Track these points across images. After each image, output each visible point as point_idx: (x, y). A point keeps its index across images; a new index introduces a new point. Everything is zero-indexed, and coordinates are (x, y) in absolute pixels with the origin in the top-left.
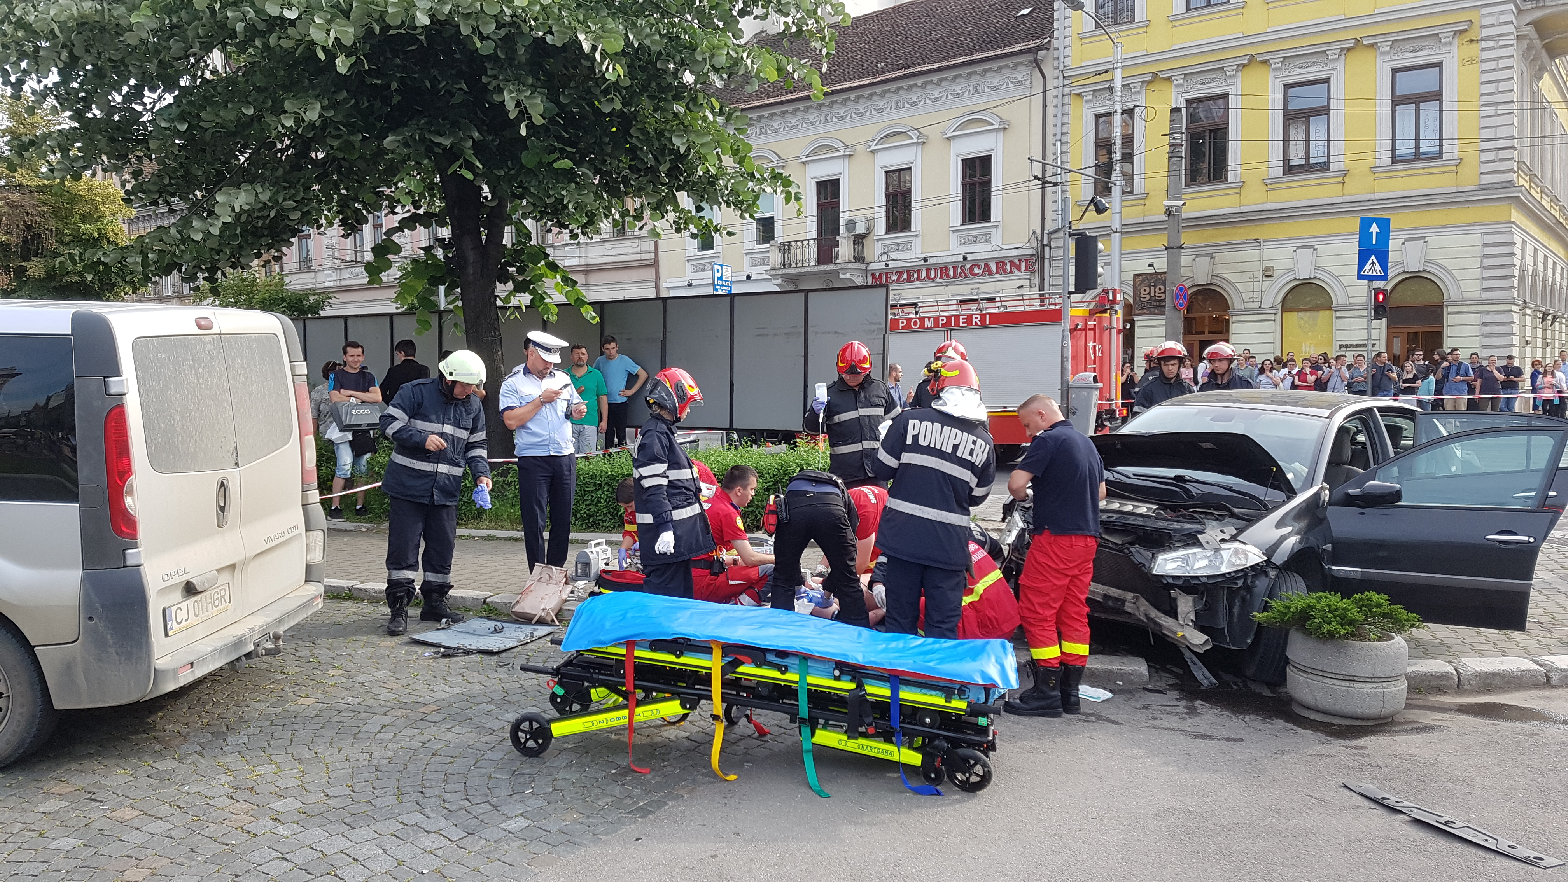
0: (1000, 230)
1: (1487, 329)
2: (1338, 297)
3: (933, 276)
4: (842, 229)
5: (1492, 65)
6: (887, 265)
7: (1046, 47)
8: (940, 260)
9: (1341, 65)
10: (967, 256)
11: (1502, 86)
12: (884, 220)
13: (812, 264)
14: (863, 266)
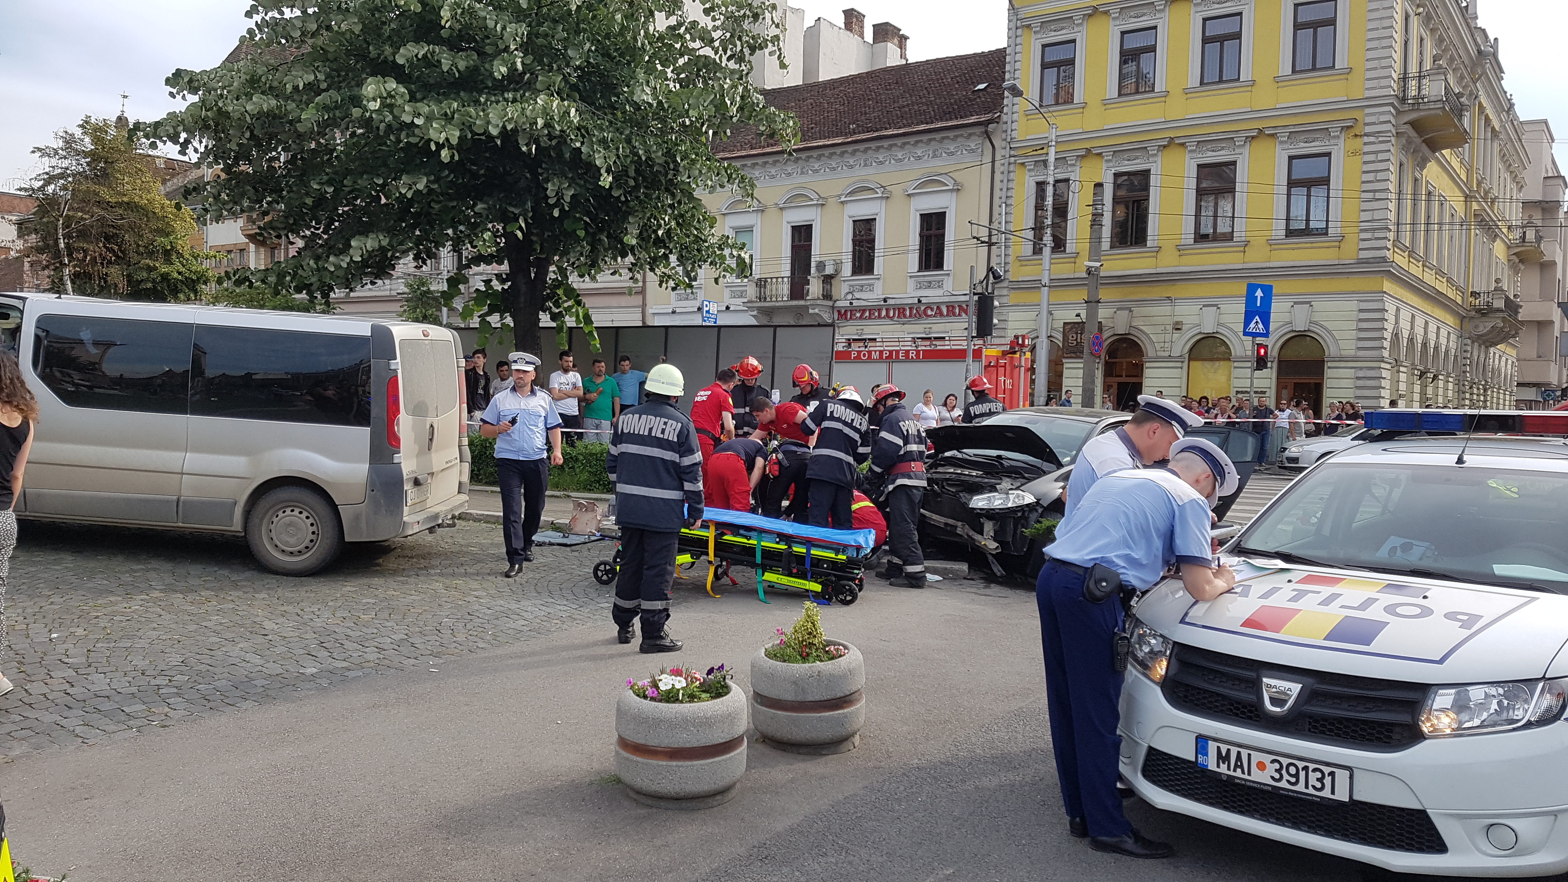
0: (951, 278)
1: (1360, 383)
3: (891, 315)
4: (813, 270)
5: (1372, 157)
6: (851, 303)
7: (997, 121)
8: (898, 302)
9: (1246, 151)
10: (921, 299)
11: (1380, 176)
12: (850, 264)
13: (785, 299)
14: (830, 303)
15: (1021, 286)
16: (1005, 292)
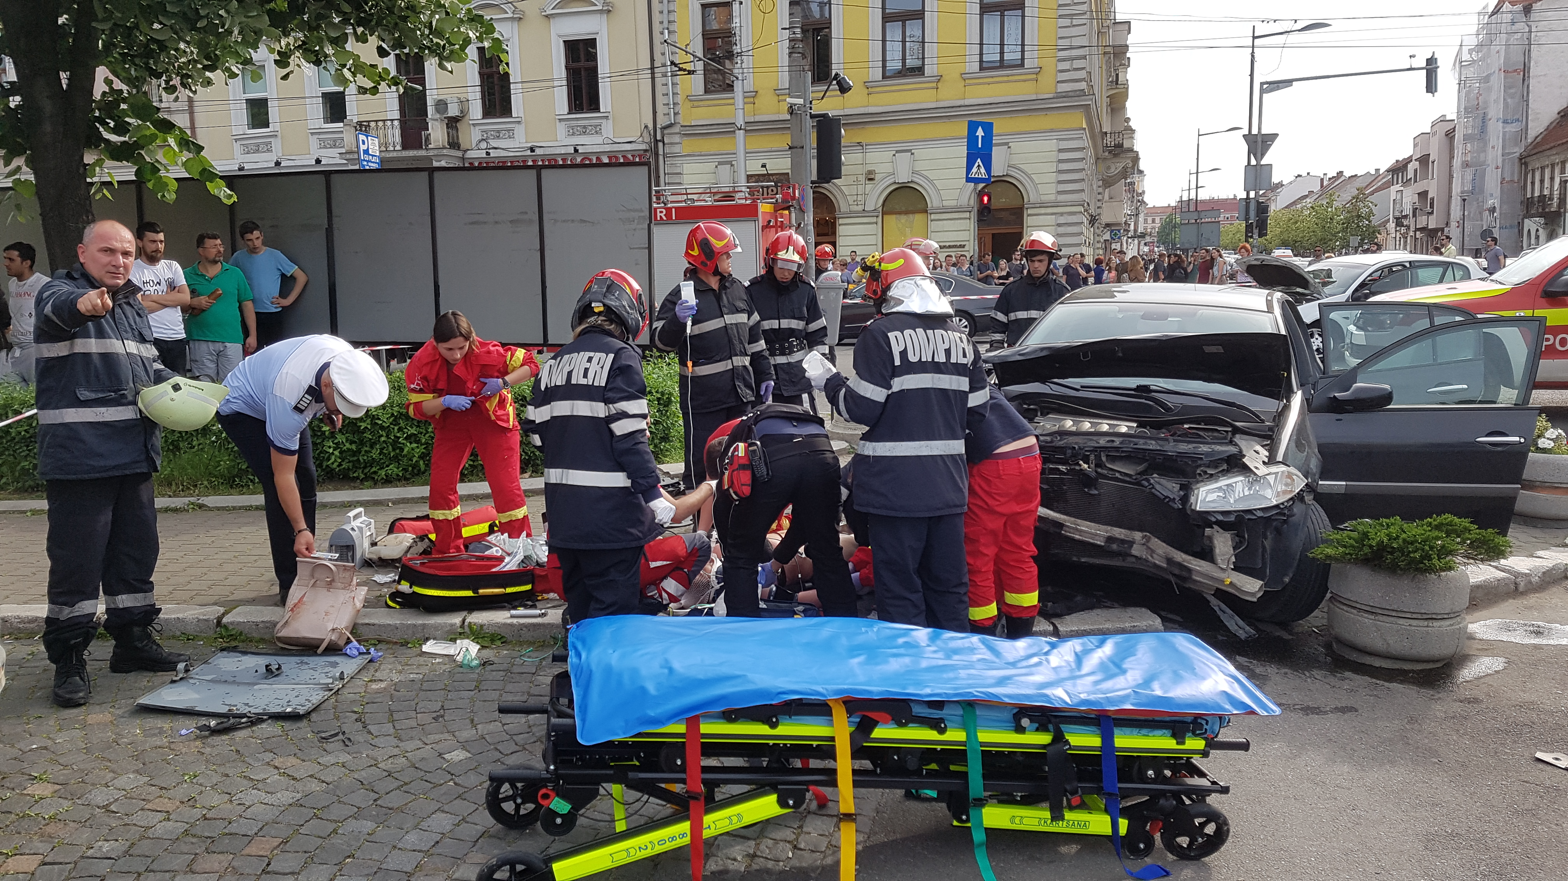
0: (610, 121)
2: (933, 201)
6: (488, 154)
8: (548, 151)
10: (578, 147)
12: (479, 102)
13: (398, 148)
14: (460, 154)
15: (693, 132)
16: (677, 139)
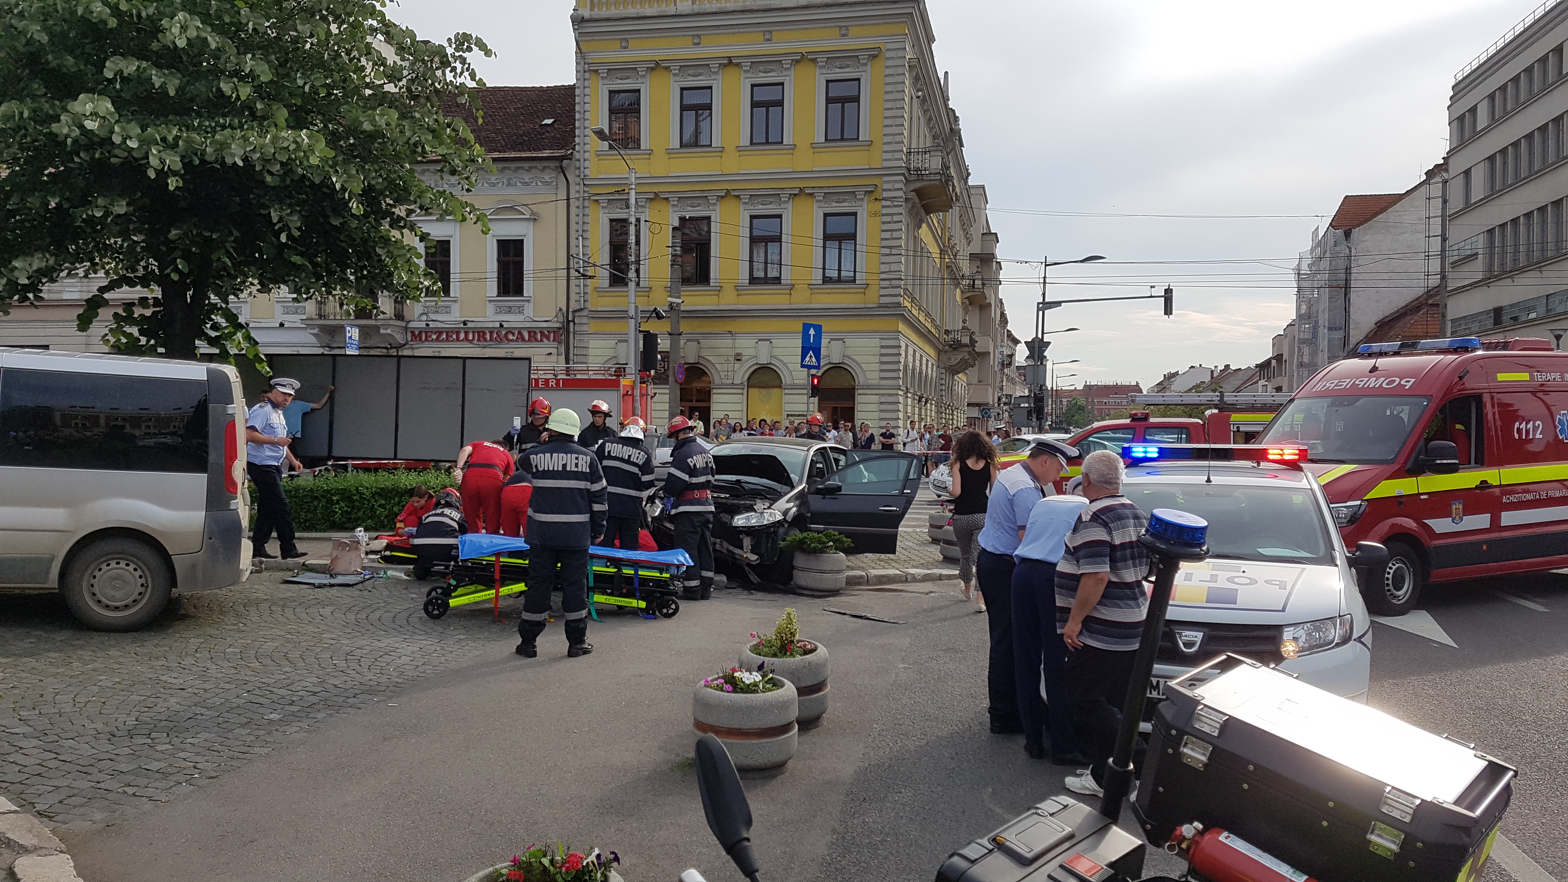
0: (531, 304)
2: (787, 379)
3: (471, 337)
5: (888, 219)
6: (428, 325)
7: (569, 157)
8: (478, 325)
9: (790, 206)
10: (503, 323)
11: (895, 235)
14: (403, 324)
15: (598, 316)
16: (585, 320)
